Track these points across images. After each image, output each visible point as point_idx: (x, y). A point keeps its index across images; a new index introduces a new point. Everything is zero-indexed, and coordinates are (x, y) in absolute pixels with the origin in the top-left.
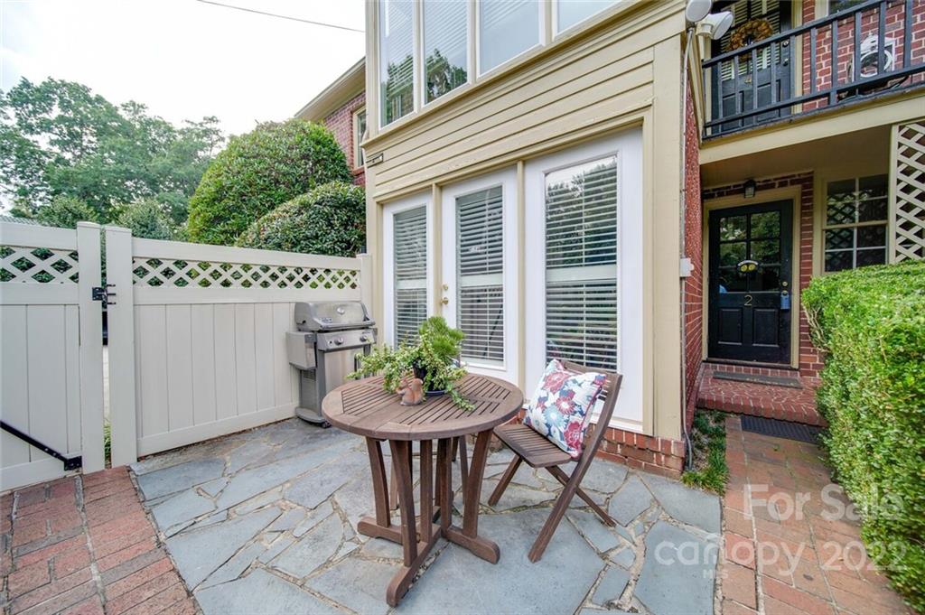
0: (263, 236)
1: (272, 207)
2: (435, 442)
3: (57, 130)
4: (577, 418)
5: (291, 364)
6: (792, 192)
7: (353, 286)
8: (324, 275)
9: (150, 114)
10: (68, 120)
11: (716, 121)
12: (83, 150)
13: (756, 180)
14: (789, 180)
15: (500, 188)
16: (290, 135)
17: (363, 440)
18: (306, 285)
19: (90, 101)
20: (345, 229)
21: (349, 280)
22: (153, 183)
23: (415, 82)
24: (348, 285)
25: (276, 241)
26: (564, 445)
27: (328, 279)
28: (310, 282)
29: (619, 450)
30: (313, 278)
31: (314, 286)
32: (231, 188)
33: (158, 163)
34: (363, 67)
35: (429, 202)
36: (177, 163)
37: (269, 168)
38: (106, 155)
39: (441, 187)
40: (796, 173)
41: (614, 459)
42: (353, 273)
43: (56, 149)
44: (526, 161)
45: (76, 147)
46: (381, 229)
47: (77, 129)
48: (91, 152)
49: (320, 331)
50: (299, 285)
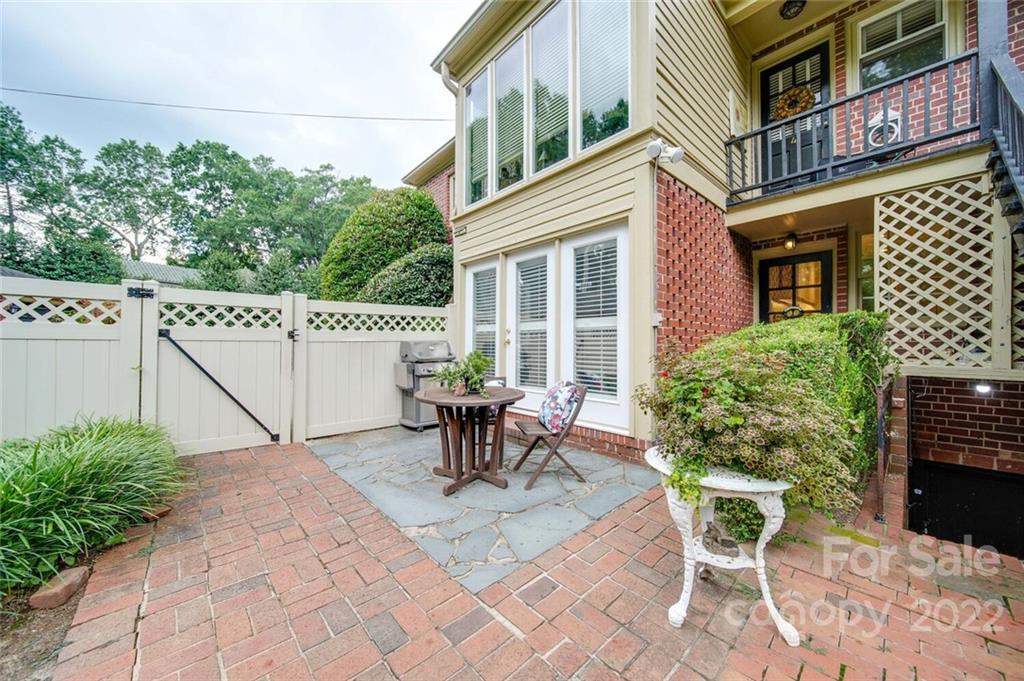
0: (377, 291)
1: (384, 264)
2: (464, 408)
3: (202, 187)
4: (558, 412)
5: (397, 386)
6: (830, 244)
7: (443, 329)
8: (421, 321)
9: (275, 166)
10: (212, 176)
11: (766, 183)
12: (221, 202)
13: (797, 233)
14: (825, 233)
15: (545, 257)
16: (399, 204)
17: (434, 406)
18: (408, 328)
19: (228, 158)
20: (440, 282)
21: (439, 324)
22: (277, 230)
23: (489, 172)
24: (438, 329)
25: (387, 293)
26: (549, 427)
27: (424, 324)
28: (411, 326)
29: (616, 449)
30: (414, 324)
31: (414, 329)
32: (354, 251)
33: (283, 211)
34: (454, 145)
35: (497, 265)
36: (297, 210)
37: (383, 234)
38: (239, 206)
39: (506, 255)
40: (832, 227)
41: (613, 456)
42: (443, 319)
43: (201, 202)
44: (561, 239)
45: (215, 199)
46: (464, 284)
47: (217, 183)
48: (228, 203)
49: (417, 362)
50: (403, 329)
